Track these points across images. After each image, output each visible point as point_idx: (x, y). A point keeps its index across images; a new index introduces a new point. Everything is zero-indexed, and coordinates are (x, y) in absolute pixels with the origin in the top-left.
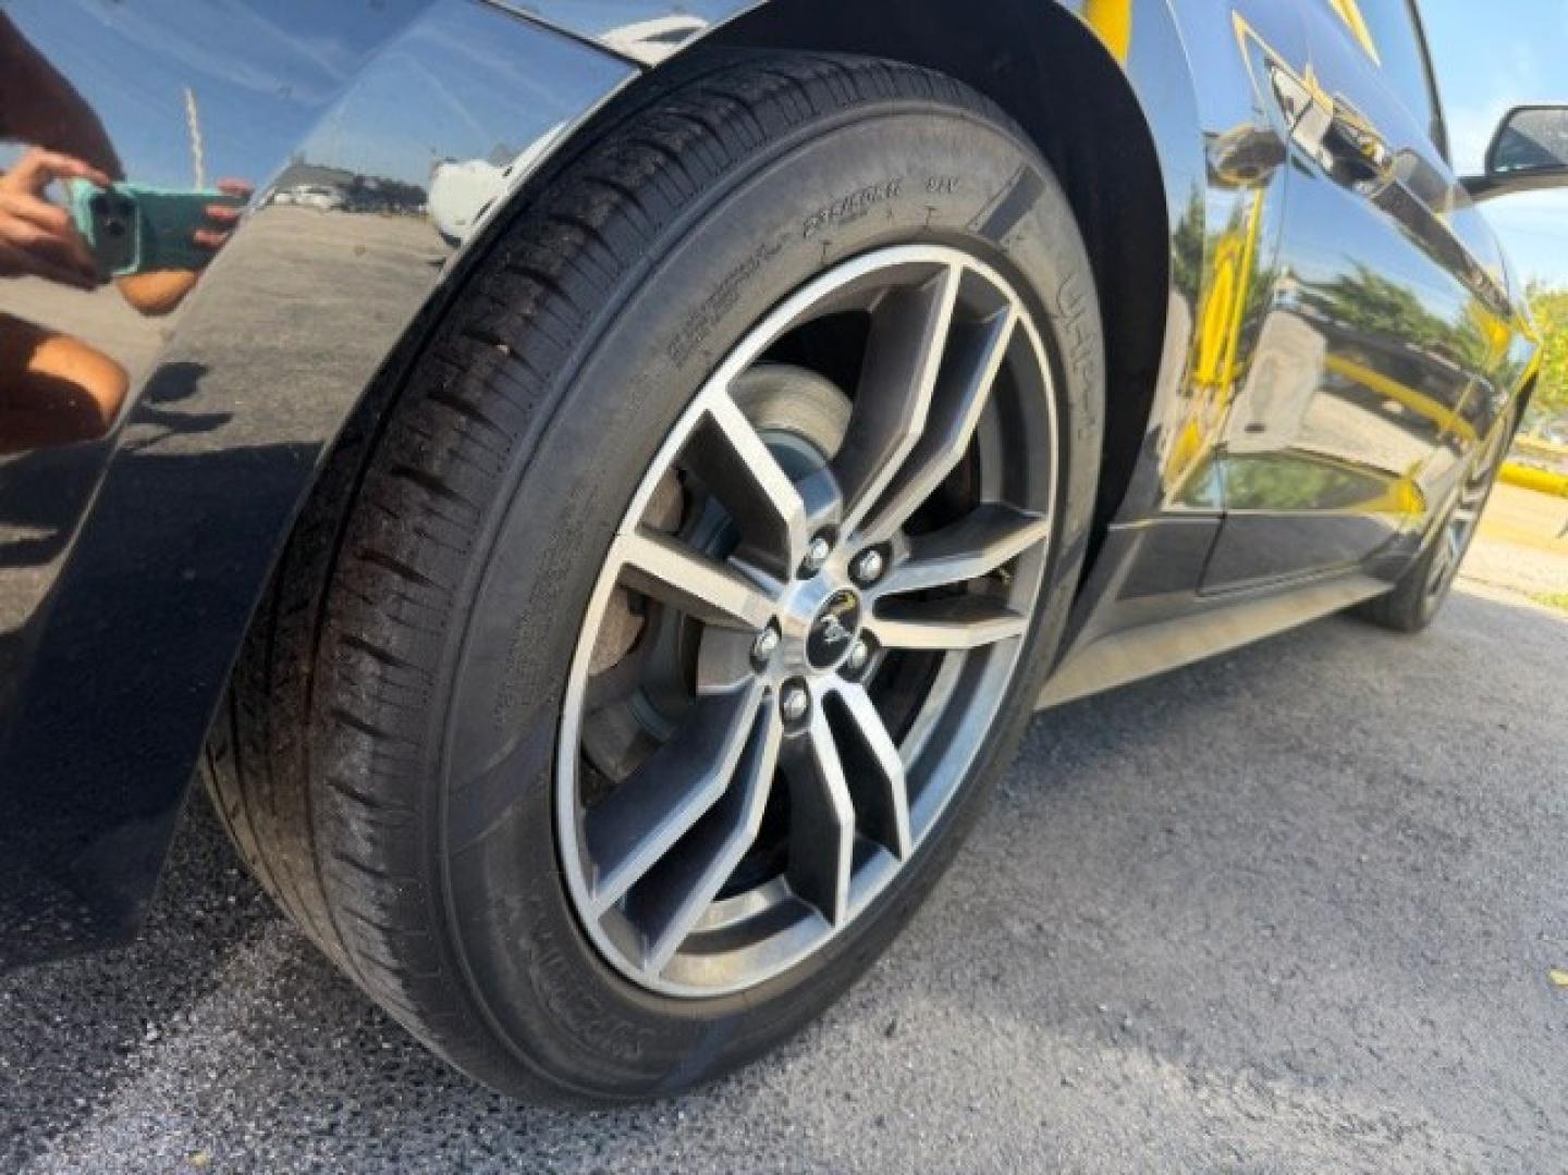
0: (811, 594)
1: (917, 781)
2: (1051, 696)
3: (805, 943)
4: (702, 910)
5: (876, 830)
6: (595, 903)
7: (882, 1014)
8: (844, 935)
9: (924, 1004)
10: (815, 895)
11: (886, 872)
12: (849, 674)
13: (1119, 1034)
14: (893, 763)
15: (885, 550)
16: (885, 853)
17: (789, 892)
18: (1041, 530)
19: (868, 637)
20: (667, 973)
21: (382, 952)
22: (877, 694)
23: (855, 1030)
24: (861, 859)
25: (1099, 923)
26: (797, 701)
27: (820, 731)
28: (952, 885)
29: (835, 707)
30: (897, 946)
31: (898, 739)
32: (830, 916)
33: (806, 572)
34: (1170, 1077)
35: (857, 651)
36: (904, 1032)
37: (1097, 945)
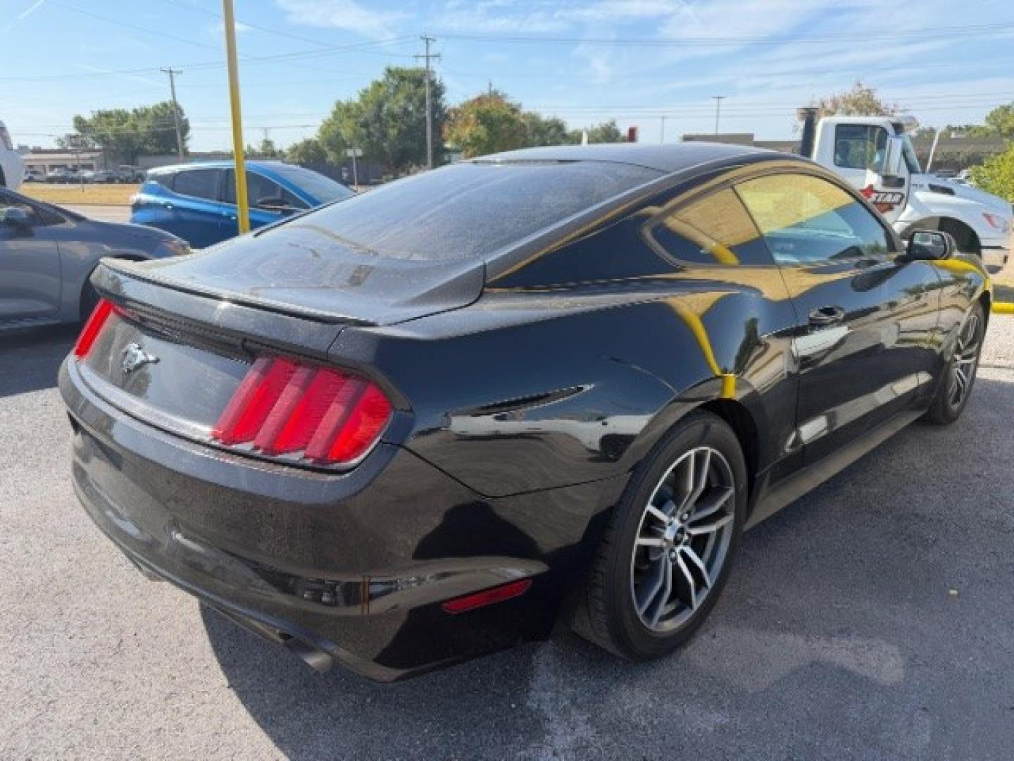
0: (672, 529)
1: (709, 566)
2: (746, 527)
3: (686, 616)
4: (663, 609)
5: (700, 582)
6: (640, 613)
7: (711, 632)
8: (696, 613)
9: (723, 629)
10: (687, 603)
11: (705, 594)
12: (685, 544)
13: (783, 629)
14: (700, 564)
15: (689, 513)
16: (704, 589)
17: (679, 603)
18: (732, 491)
19: (689, 535)
20: (657, 626)
21: (605, 628)
22: (693, 547)
23: (704, 638)
24: (698, 590)
25: (778, 596)
26: (673, 555)
27: (681, 562)
28: (728, 590)
29: (683, 554)
30: (712, 612)
31: (700, 556)
32: (691, 607)
33: (670, 524)
34: (800, 641)
35: (686, 537)
36: (718, 636)
37: (778, 603)
